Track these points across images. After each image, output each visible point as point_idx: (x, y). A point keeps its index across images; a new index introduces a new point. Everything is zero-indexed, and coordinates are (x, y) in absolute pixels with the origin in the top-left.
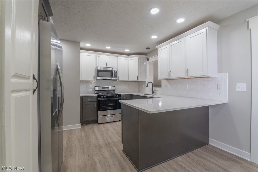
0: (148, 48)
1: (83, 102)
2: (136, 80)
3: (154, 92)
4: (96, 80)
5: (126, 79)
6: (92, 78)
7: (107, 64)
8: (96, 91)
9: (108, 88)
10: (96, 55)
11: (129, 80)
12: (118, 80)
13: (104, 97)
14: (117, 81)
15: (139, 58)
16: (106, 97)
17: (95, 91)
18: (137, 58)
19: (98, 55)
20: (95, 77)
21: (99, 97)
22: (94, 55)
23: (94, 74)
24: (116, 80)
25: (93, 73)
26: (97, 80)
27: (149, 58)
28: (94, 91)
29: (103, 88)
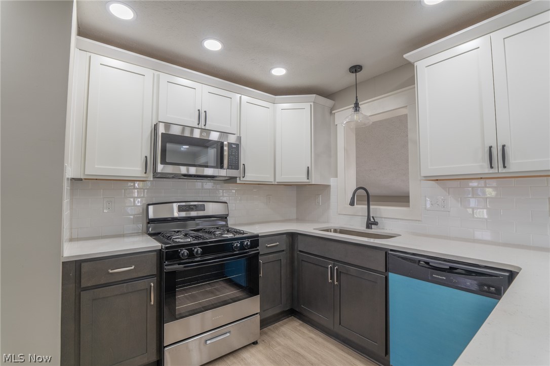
0: (356, 69)
1: (83, 285)
2: (302, 178)
3: (376, 223)
4: (154, 177)
5: (266, 176)
6: (134, 168)
7: (202, 116)
8: (151, 221)
9: (203, 208)
10: (159, 76)
11: (278, 180)
12: (242, 179)
13: (191, 254)
14: (238, 181)
15: (311, 105)
16: (203, 254)
17: (148, 223)
18: (307, 106)
19: (164, 77)
20: (149, 165)
21: (170, 254)
22: (149, 73)
23: (146, 151)
24: (232, 180)
25: (141, 148)
26: (157, 176)
27: (360, 103)
28: (145, 222)
29: (181, 209)
